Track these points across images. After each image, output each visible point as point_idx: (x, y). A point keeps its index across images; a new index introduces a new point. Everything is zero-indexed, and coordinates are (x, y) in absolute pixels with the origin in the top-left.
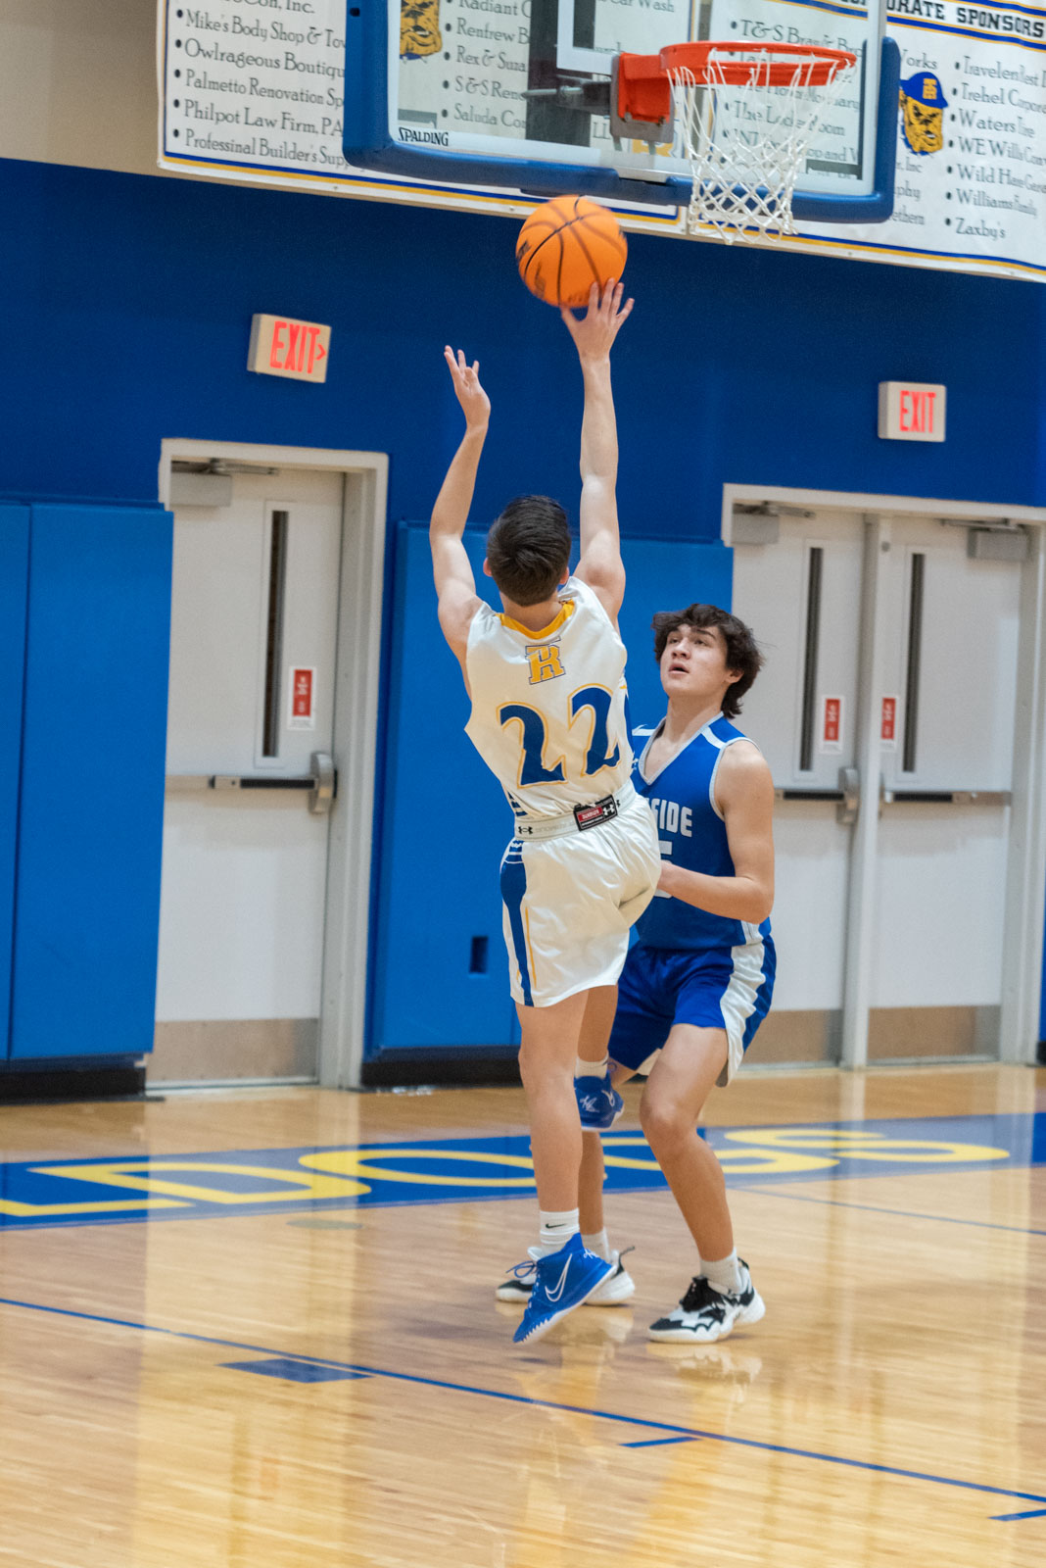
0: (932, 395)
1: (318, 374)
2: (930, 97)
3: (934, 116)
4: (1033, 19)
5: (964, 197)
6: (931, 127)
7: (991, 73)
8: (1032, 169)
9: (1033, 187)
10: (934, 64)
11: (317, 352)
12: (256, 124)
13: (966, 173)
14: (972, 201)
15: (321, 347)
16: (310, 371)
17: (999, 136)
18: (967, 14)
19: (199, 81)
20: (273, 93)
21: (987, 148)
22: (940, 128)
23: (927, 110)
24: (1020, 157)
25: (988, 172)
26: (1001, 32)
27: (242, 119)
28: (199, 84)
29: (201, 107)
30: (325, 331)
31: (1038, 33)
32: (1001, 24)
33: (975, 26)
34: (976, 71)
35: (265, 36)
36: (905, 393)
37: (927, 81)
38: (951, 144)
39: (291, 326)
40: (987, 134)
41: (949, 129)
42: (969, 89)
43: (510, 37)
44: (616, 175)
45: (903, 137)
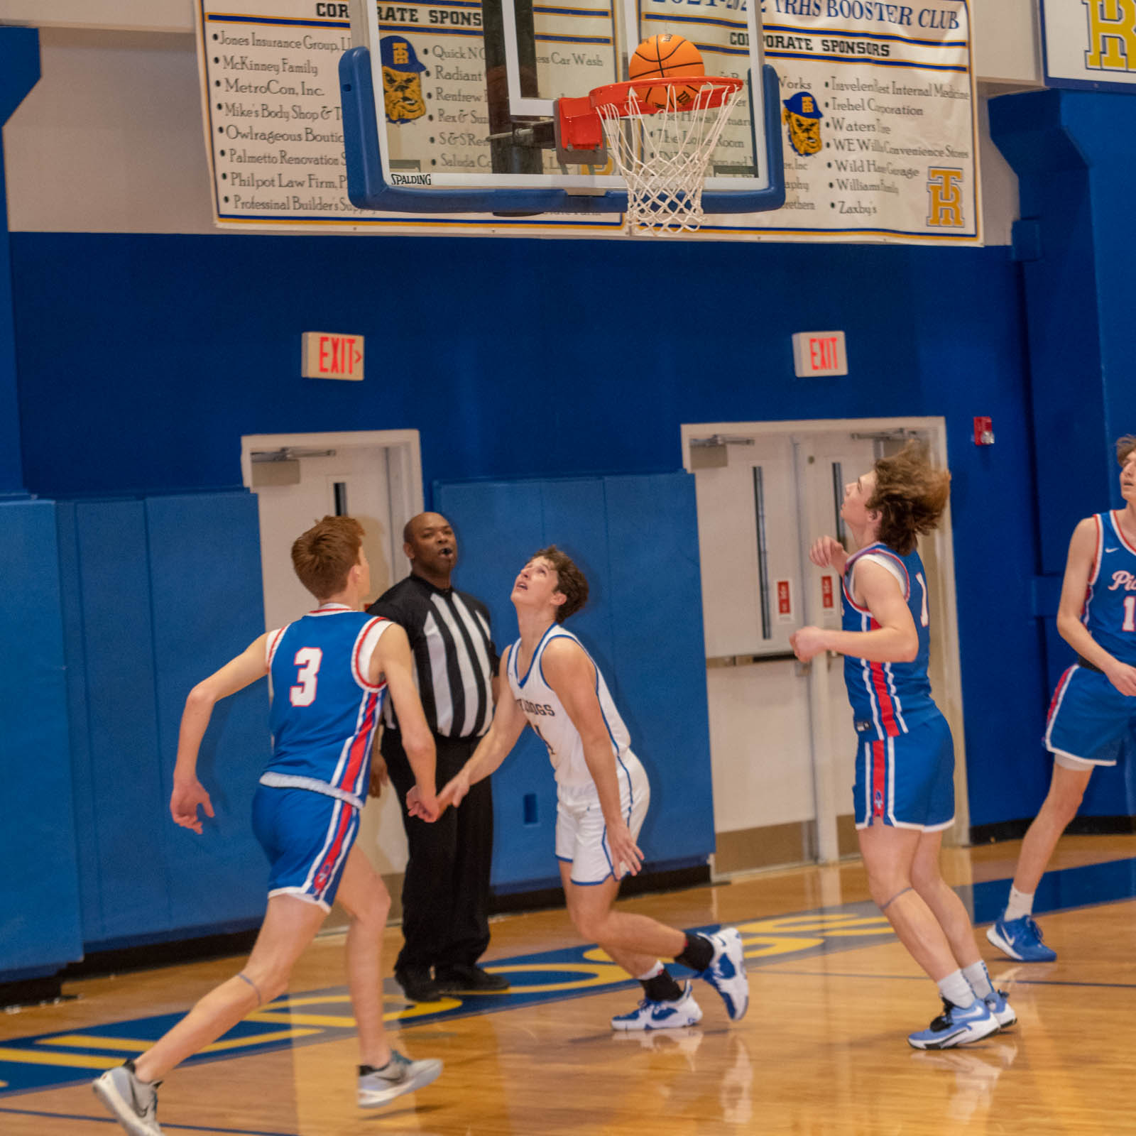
0: (834, 340)
1: (357, 374)
2: (808, 111)
3: (812, 125)
4: (880, 43)
5: (843, 185)
6: (811, 134)
7: (853, 87)
8: (891, 157)
9: (894, 172)
10: (809, 85)
11: (355, 357)
12: (287, 186)
13: (842, 166)
14: (849, 187)
15: (357, 353)
16: (351, 371)
17: (865, 135)
18: (830, 44)
19: (240, 157)
20: (298, 161)
21: (856, 146)
22: (818, 134)
23: (806, 121)
24: (881, 149)
25: (858, 164)
26: (857, 55)
27: (277, 183)
28: (240, 160)
29: (244, 177)
30: (359, 341)
31: (885, 53)
32: (856, 49)
33: (837, 53)
34: (841, 87)
35: (287, 117)
36: (813, 341)
37: (804, 99)
38: (828, 145)
39: (333, 339)
40: (854, 135)
41: (825, 134)
42: (838, 102)
43: (478, 99)
44: (566, 194)
45: (790, 143)
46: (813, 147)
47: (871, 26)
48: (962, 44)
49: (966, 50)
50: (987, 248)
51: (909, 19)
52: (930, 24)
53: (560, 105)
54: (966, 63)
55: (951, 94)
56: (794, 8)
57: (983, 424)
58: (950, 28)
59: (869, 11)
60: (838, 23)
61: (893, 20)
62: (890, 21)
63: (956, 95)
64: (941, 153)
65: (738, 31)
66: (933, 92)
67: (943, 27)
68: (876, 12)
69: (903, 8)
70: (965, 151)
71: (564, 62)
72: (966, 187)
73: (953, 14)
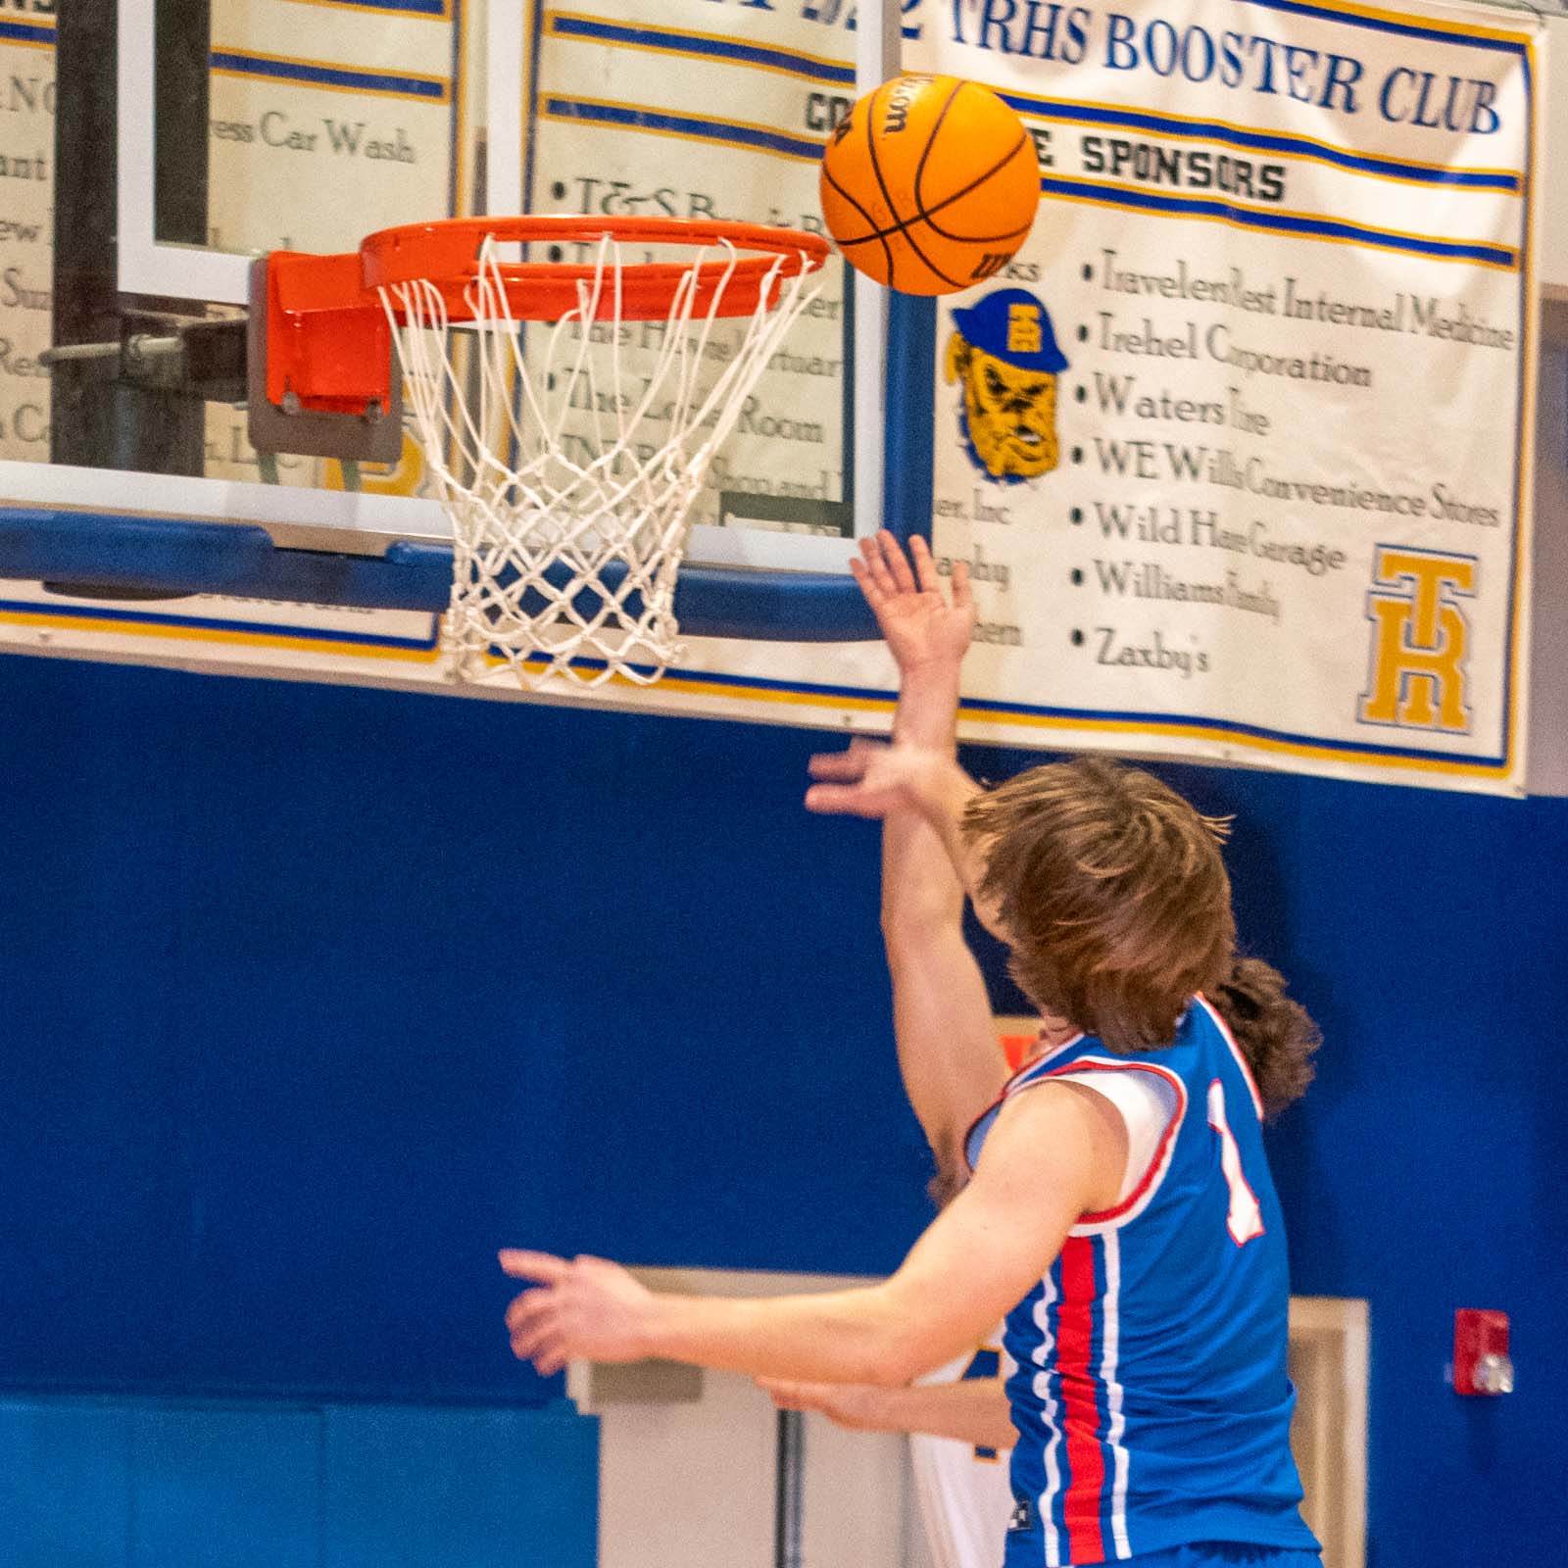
2: (1025, 348)
3: (1035, 390)
4: (1258, 158)
5: (1112, 579)
6: (1030, 418)
7: (1164, 286)
8: (1265, 507)
9: (1270, 552)
10: (1033, 268)
13: (1114, 522)
14: (1130, 588)
17: (1190, 434)
18: (1106, 151)
21: (1161, 464)
22: (1050, 418)
23: (1018, 379)
24: (1237, 480)
25: (1165, 519)
26: (1184, 191)
31: (1270, 190)
32: (1185, 172)
33: (1127, 180)
34: (1131, 283)
37: (1016, 309)
38: (1078, 455)
40: (1157, 431)
41: (1072, 420)
42: (1117, 326)
43: (28, 234)
44: (268, 541)
45: (964, 442)
46: (1031, 459)
47: (1239, 108)
48: (1506, 182)
49: (1515, 201)
50: (1535, 803)
51: (1350, 93)
52: (1412, 115)
53: (270, 275)
54: (1511, 241)
55: (1462, 330)
56: (1005, 33)
57: (1484, 1333)
58: (1474, 129)
59: (1234, 61)
60: (1136, 88)
61: (1302, 92)
62: (1293, 95)
63: (1477, 335)
64: (1417, 506)
65: (831, 89)
66: (1408, 319)
67: (1452, 128)
68: (1253, 65)
69: (1335, 60)
70: (1489, 505)
71: (299, 141)
72: (1485, 614)
73: (1487, 88)
